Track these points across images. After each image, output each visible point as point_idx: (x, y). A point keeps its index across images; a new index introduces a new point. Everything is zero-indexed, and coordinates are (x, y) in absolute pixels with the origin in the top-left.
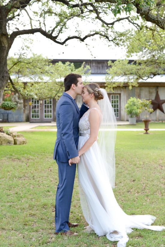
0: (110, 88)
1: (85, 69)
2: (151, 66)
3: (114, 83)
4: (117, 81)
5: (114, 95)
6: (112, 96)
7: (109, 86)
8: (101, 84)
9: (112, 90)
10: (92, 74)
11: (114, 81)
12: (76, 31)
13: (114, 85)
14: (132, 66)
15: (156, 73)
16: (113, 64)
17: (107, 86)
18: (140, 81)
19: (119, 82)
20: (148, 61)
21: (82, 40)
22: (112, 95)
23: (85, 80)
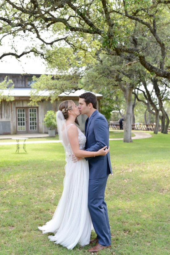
0: (35, 102)
1: (8, 83)
2: (69, 81)
3: (39, 97)
4: (41, 95)
5: (31, 109)
6: (30, 110)
7: (34, 100)
8: (20, 98)
9: (36, 104)
10: (15, 87)
11: (38, 95)
12: (12, 49)
13: (38, 100)
14: (55, 81)
15: (77, 88)
16: (38, 79)
17: (31, 100)
18: (63, 94)
19: (42, 96)
20: (70, 77)
21: (19, 57)
22: (30, 108)
23: (9, 94)
